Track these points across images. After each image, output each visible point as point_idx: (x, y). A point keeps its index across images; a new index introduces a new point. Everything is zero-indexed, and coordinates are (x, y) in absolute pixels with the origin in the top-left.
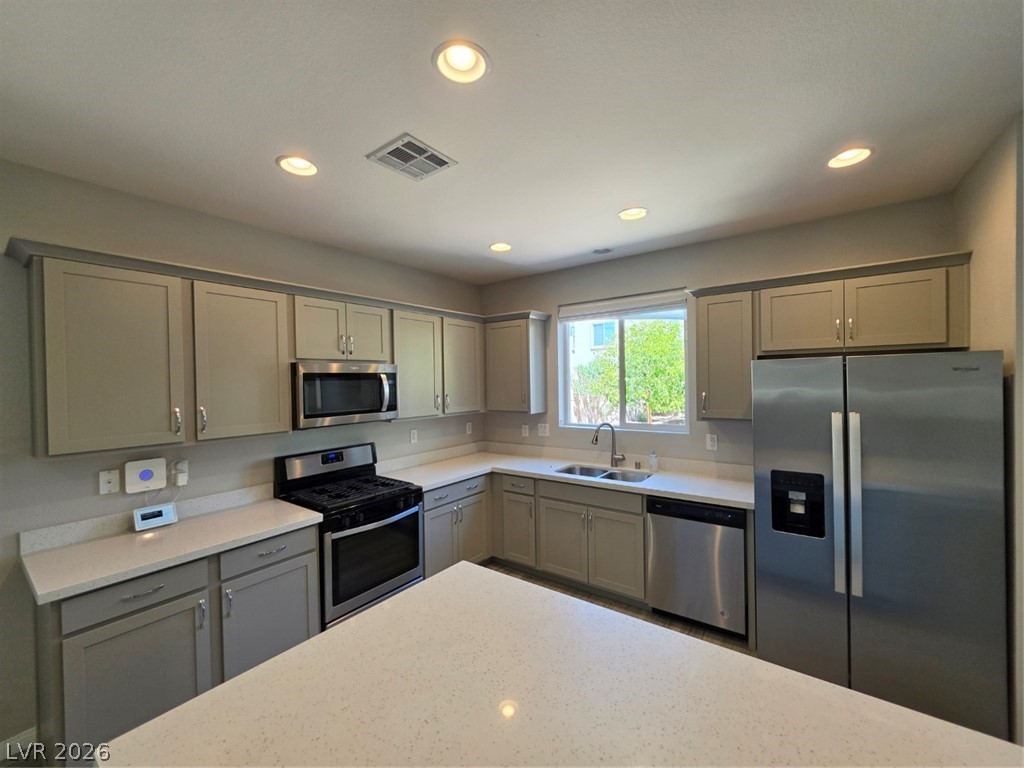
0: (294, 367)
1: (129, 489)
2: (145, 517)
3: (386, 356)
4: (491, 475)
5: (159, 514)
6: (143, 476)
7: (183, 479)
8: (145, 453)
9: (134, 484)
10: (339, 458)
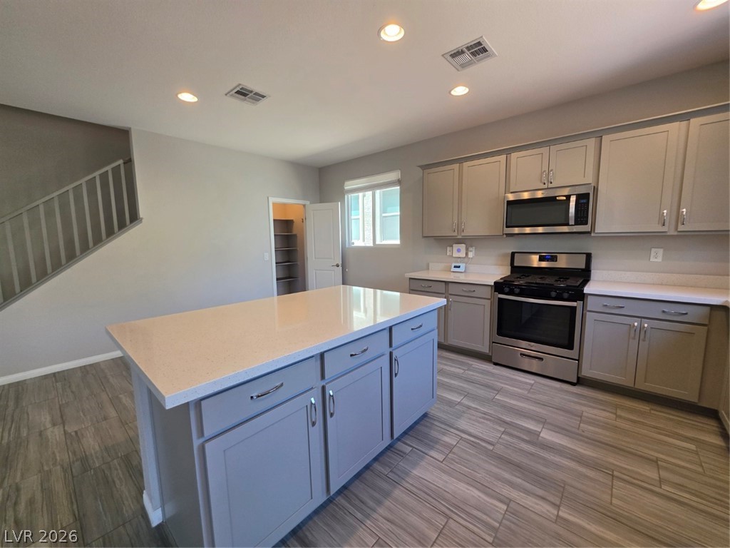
0: (505, 199)
1: (454, 256)
2: (455, 267)
5: (459, 267)
6: (458, 251)
7: (471, 255)
8: (459, 241)
9: (456, 254)
10: (553, 259)
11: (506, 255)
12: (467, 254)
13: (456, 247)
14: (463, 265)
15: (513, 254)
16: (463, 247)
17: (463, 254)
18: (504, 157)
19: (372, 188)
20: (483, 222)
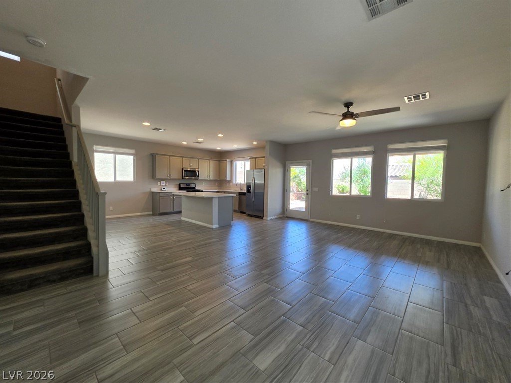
0: (182, 169)
1: (161, 185)
2: (163, 188)
3: (197, 167)
6: (163, 183)
8: (163, 180)
10: (189, 185)
11: (177, 184)
12: (166, 185)
13: (162, 182)
14: (166, 188)
15: (180, 184)
16: (164, 182)
17: (164, 184)
18: (181, 158)
19: (115, 153)
20: (176, 174)
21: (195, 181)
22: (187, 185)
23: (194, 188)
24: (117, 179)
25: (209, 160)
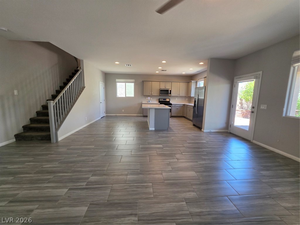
0: (160, 89)
3: (171, 88)
4: (184, 105)
6: (149, 98)
7: (151, 99)
8: (149, 96)
9: (148, 99)
10: (165, 100)
11: (157, 99)
14: (150, 101)
15: (159, 99)
16: (150, 97)
17: (150, 99)
18: (159, 82)
19: (125, 82)
20: (156, 92)
21: (170, 98)
22: (164, 100)
23: (169, 102)
24: (127, 96)
25: (180, 82)
